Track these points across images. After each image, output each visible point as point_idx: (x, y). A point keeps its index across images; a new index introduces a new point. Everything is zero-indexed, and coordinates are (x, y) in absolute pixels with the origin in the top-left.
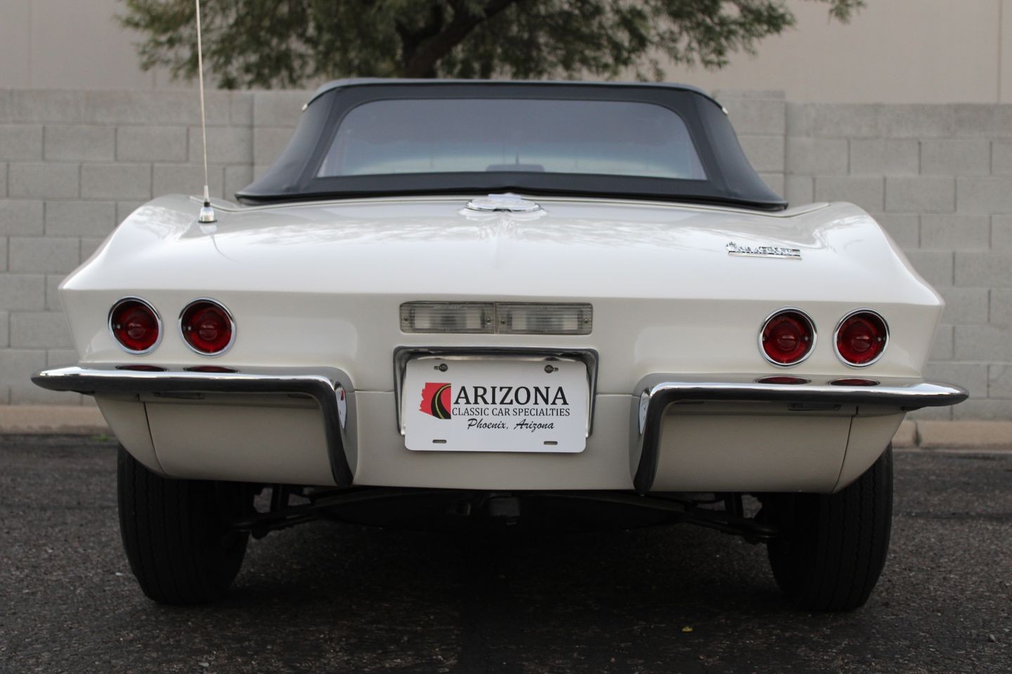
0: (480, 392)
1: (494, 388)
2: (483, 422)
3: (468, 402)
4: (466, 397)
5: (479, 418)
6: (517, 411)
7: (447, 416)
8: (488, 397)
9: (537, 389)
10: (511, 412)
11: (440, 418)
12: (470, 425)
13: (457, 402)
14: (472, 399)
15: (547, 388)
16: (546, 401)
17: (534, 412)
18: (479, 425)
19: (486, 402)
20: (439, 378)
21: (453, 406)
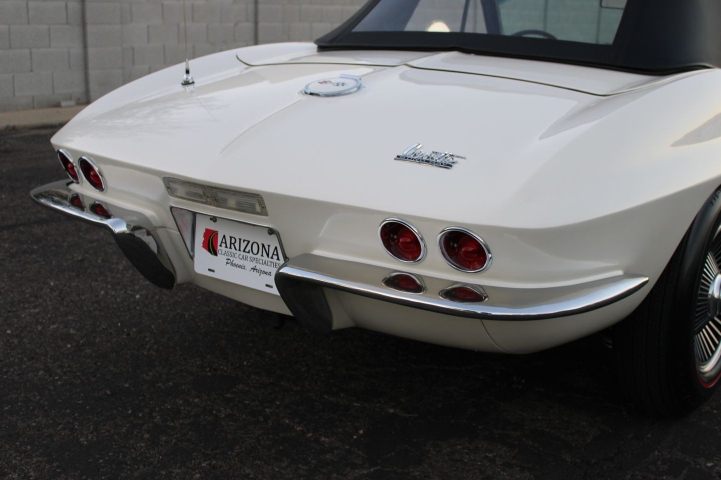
0: (233, 241)
1: (240, 240)
2: (234, 263)
3: (226, 247)
4: (226, 243)
5: (232, 259)
6: (252, 259)
7: (215, 254)
8: (237, 245)
9: (263, 245)
10: (249, 259)
11: (212, 254)
12: (227, 263)
13: (221, 246)
14: (228, 246)
15: (269, 246)
16: (268, 255)
17: (261, 262)
18: (232, 264)
19: (236, 249)
20: (212, 226)
21: (219, 248)
